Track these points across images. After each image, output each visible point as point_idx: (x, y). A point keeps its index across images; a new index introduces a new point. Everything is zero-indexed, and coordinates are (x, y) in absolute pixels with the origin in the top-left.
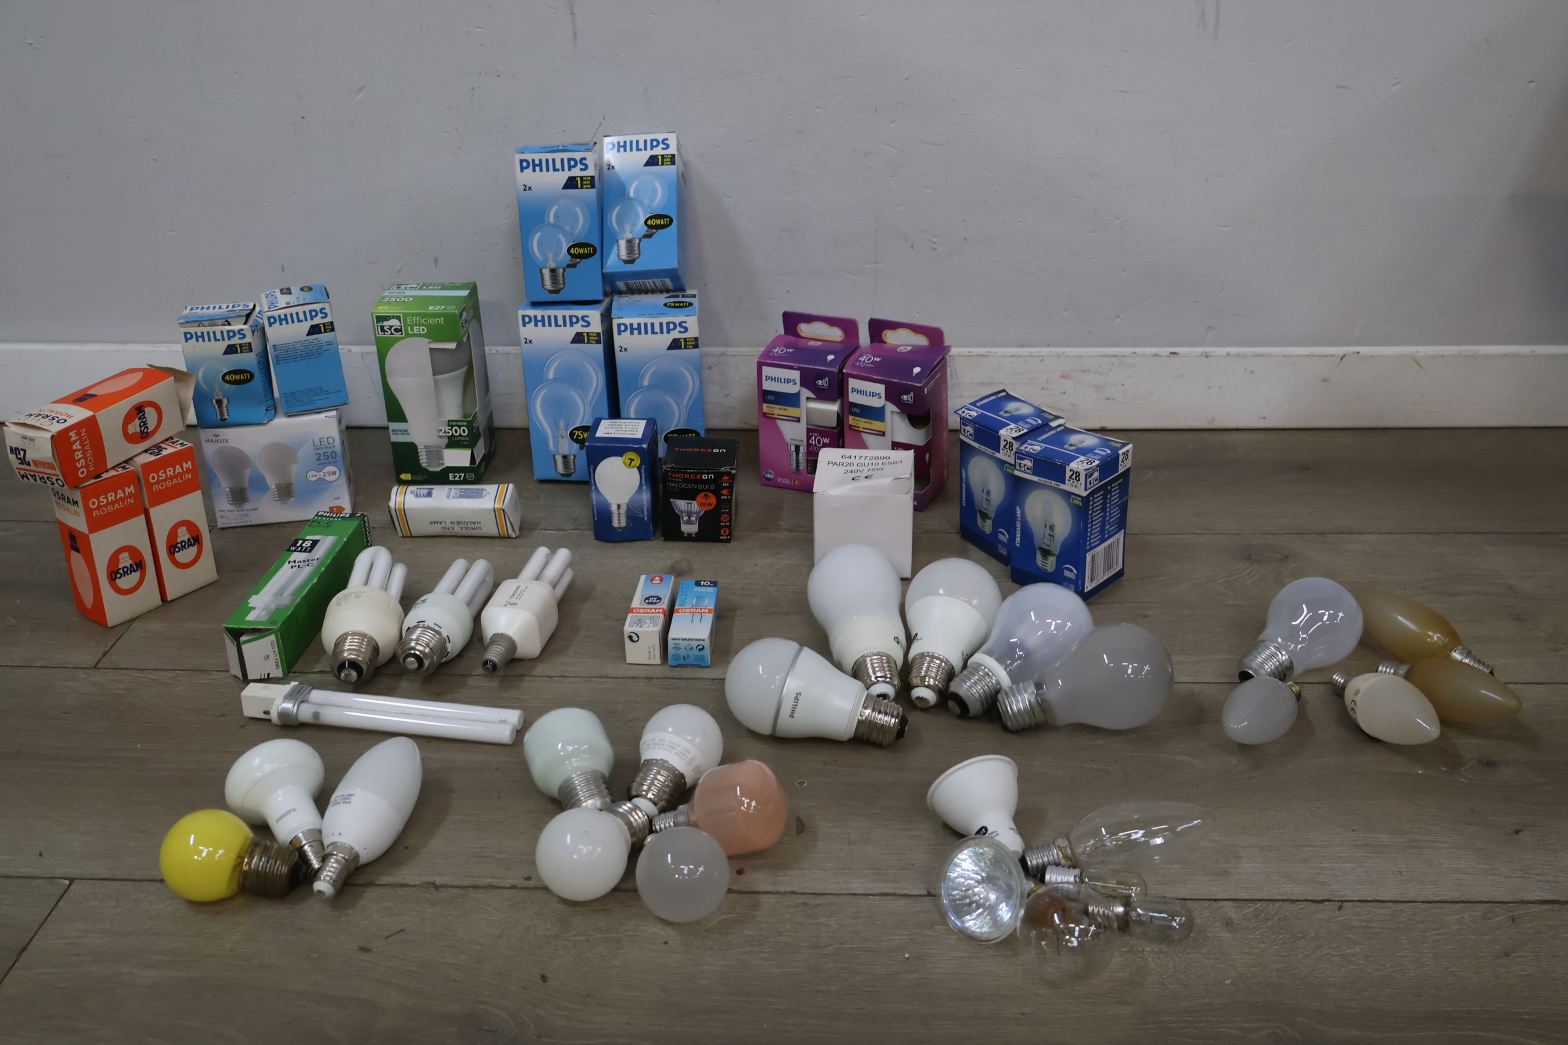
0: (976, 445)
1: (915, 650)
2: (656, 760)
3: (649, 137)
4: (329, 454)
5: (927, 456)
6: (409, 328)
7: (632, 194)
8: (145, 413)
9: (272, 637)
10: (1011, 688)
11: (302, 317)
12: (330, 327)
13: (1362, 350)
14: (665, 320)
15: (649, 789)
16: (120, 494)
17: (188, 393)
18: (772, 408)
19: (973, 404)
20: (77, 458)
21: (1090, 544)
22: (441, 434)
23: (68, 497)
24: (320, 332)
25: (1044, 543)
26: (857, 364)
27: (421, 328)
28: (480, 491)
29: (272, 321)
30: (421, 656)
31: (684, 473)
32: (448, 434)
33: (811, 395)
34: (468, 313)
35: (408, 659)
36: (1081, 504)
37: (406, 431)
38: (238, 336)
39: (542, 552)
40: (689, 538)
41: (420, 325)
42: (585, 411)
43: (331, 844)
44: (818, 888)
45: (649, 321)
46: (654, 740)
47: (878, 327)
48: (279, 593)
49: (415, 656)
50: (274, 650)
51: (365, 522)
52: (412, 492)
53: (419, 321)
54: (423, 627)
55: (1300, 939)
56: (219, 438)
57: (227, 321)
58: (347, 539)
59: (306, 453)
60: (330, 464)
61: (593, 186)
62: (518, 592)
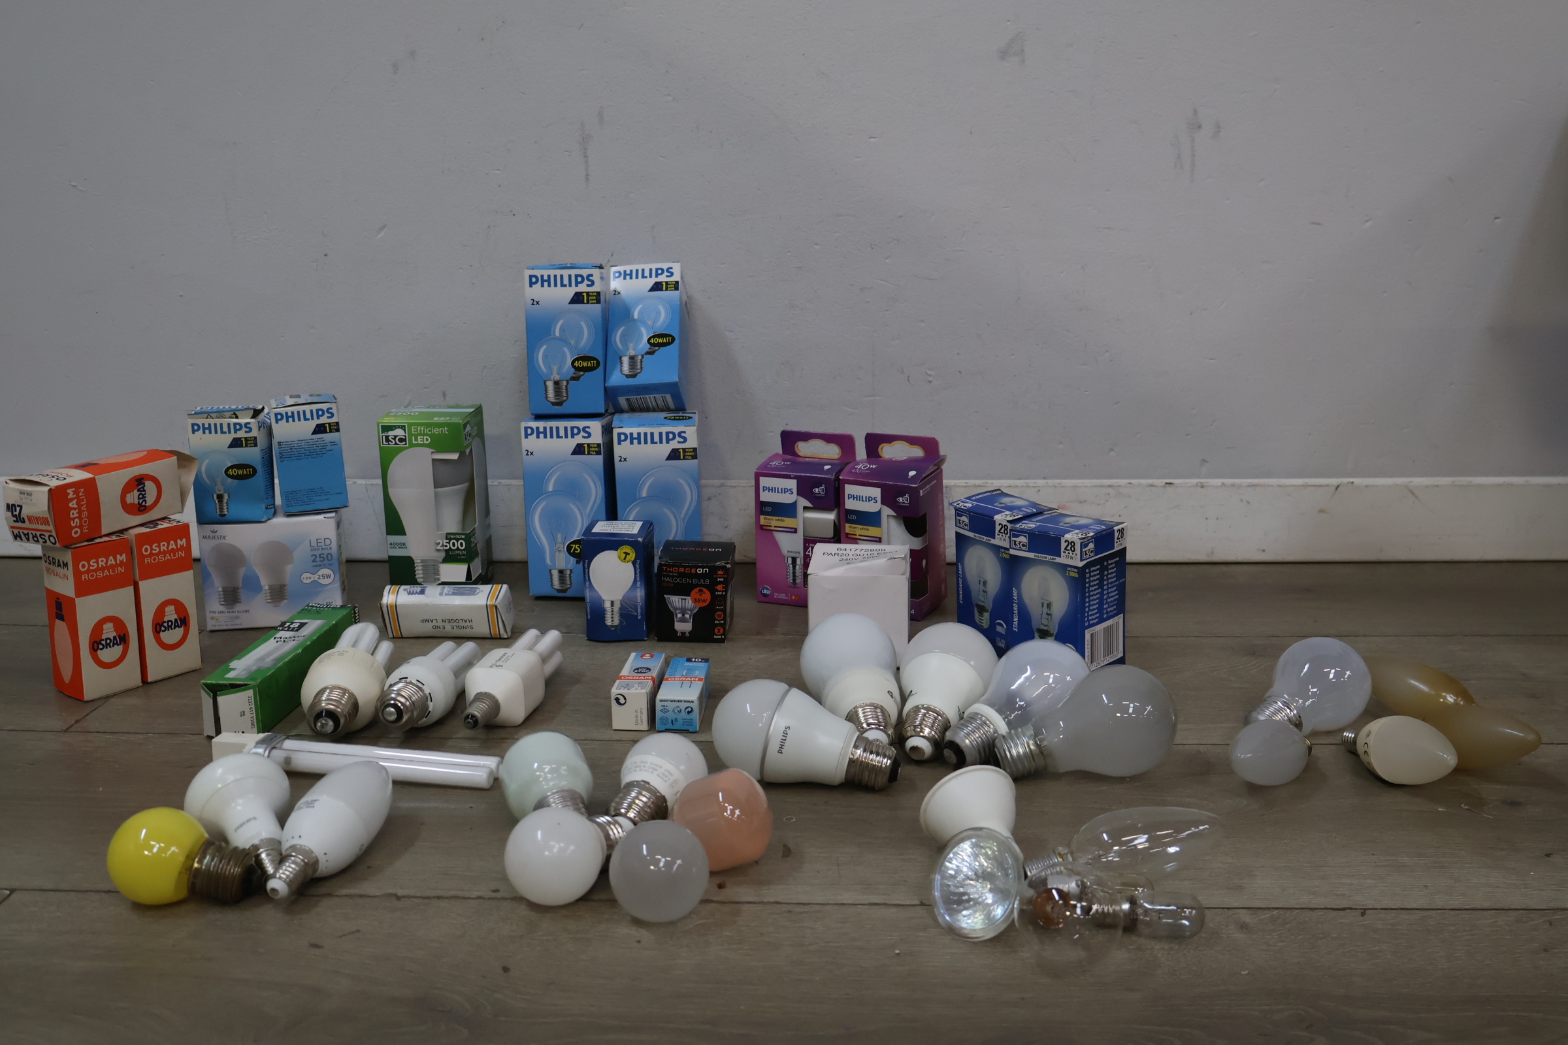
0: (971, 534)
1: (909, 706)
2: (637, 781)
3: (654, 266)
4: (325, 556)
5: (924, 562)
6: (413, 437)
7: (636, 316)
8: (144, 486)
9: (250, 693)
10: (1010, 733)
11: (308, 415)
12: (335, 428)
13: (1357, 481)
14: (664, 430)
15: (629, 807)
16: (111, 561)
17: (190, 478)
18: (769, 519)
19: (969, 498)
20: (72, 516)
21: (1089, 621)
22: (439, 548)
23: (59, 560)
24: (325, 432)
25: (1042, 624)
26: (853, 471)
27: (425, 437)
28: (473, 590)
29: (279, 417)
30: (402, 707)
31: (679, 567)
32: (445, 548)
33: (809, 505)
34: (472, 427)
35: (387, 709)
36: (1077, 575)
37: (404, 544)
38: (244, 429)
39: (532, 633)
40: (683, 638)
41: (424, 435)
42: (583, 521)
43: (290, 847)
44: (804, 899)
45: (648, 430)
46: (636, 763)
47: (874, 442)
48: (262, 659)
49: (395, 706)
50: (251, 706)
51: (355, 613)
52: (404, 590)
53: (424, 430)
54: (406, 682)
55: (1321, 939)
56: (217, 534)
57: (235, 414)
58: (336, 622)
59: (301, 553)
60: (325, 567)
61: (598, 301)
62: (505, 657)
